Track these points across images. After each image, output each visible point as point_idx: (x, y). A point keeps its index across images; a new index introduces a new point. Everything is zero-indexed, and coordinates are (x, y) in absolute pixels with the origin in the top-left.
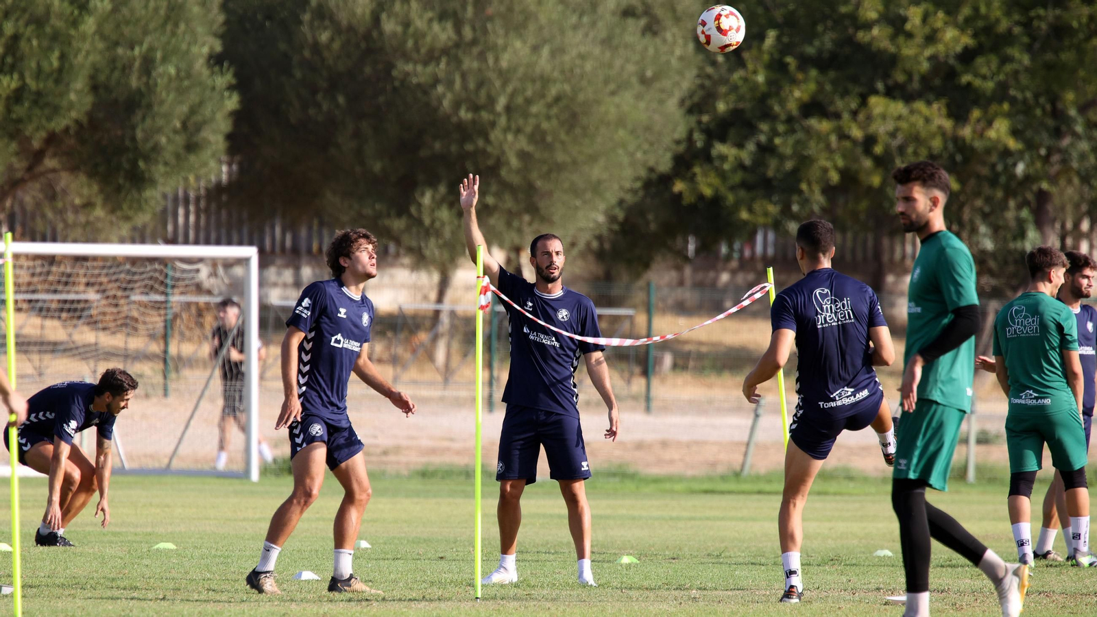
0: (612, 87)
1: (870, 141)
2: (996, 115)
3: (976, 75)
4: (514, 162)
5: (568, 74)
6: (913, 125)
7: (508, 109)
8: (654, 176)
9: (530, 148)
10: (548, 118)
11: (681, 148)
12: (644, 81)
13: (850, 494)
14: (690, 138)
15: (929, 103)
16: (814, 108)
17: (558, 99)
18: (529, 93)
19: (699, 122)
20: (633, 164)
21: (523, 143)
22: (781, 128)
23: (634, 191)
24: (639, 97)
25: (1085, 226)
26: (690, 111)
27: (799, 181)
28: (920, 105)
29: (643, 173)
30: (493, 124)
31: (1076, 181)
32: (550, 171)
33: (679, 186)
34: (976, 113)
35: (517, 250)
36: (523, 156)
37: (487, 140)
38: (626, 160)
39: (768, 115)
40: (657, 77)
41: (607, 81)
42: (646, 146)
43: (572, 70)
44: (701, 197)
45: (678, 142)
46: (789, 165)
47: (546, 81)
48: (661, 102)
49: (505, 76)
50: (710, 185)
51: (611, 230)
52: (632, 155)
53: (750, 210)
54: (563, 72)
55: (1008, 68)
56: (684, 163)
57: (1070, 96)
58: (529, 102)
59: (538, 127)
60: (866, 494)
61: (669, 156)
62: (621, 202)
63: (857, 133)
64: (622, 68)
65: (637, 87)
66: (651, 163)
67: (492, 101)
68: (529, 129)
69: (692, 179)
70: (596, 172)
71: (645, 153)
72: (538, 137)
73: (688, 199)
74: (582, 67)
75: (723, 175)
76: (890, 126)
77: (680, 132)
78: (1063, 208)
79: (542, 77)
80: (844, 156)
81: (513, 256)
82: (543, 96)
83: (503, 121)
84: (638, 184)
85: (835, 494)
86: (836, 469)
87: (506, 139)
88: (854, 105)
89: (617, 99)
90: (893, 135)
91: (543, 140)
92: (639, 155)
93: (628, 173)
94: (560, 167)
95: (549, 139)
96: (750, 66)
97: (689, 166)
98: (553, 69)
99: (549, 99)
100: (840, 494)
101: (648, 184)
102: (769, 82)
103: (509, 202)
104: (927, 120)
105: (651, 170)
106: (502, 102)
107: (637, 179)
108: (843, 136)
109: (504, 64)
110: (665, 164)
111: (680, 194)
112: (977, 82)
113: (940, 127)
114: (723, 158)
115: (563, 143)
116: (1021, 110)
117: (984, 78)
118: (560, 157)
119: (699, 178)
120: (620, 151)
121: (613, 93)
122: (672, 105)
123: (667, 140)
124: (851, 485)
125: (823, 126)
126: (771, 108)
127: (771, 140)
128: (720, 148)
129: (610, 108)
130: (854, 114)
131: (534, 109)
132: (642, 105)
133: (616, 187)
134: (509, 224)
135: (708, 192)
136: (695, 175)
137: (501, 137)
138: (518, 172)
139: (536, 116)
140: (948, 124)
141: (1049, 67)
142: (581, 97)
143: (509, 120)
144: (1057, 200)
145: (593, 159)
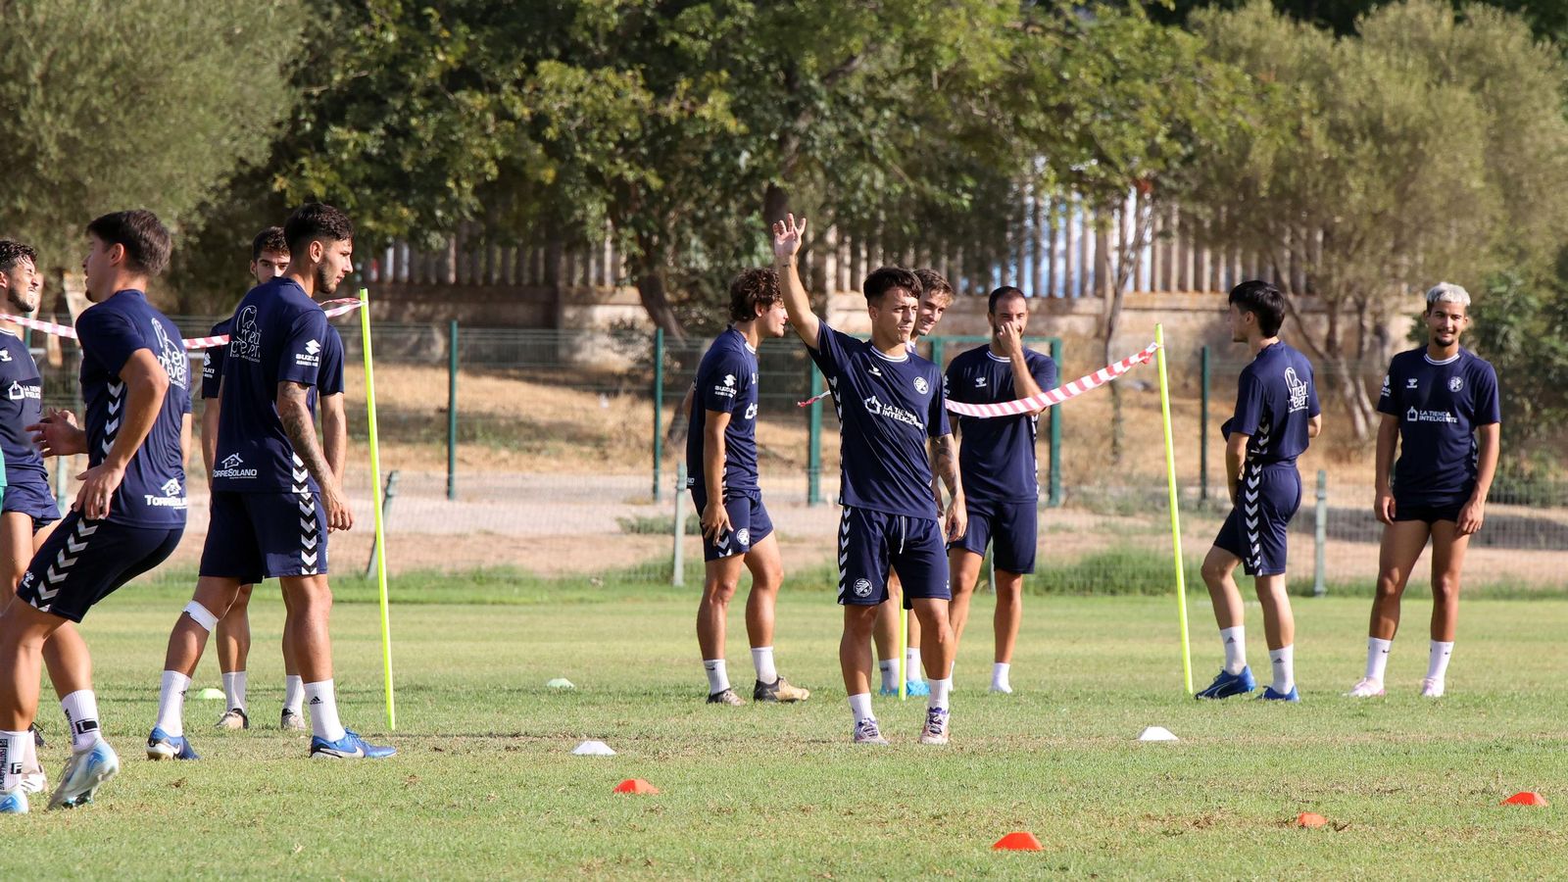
0: (188, 48)
1: (540, 121)
2: (711, 86)
3: (683, 32)
4: (54, 150)
5: (127, 33)
6: (599, 100)
7: (45, 78)
8: (246, 170)
9: (77, 132)
10: (101, 92)
11: (283, 133)
12: (230, 40)
13: (515, 604)
14: (295, 122)
15: (619, 70)
16: (463, 77)
17: (113, 66)
18: (74, 57)
19: (308, 96)
20: (217, 154)
21: (66, 126)
22: (418, 104)
23: (218, 191)
24: (225, 62)
25: (832, 237)
26: (295, 82)
27: (445, 176)
28: (607, 73)
29: (230, 167)
30: (25, 100)
31: (820, 176)
32: (103, 165)
33: (280, 183)
34: (684, 84)
35: (60, 272)
36: (67, 144)
37: (17, 121)
38: (206, 149)
39: (400, 86)
40: (249, 35)
41: (179, 42)
42: (234, 129)
43: (133, 26)
45: (279, 125)
46: (430, 153)
47: (96, 40)
48: (255, 69)
49: (40, 33)
50: (322, 182)
51: (186, 244)
52: (216, 141)
53: (377, 217)
54: (119, 28)
55: (727, 22)
56: (285, 153)
57: (810, 61)
58: (73, 69)
59: (86, 102)
60: (537, 604)
61: (266, 141)
62: (202, 206)
63: (522, 111)
64: (203, 22)
65: (224, 49)
66: (242, 153)
67: (23, 68)
68: (74, 108)
69: (298, 174)
70: (167, 166)
71: (234, 138)
72: (86, 118)
73: (294, 199)
74: (147, 22)
75: (337, 167)
76: (567, 101)
77: (282, 110)
79: (91, 35)
80: (505, 143)
81: (53, 279)
82: (92, 61)
83: (38, 95)
84: (224, 182)
85: (494, 603)
86: (496, 569)
87: (43, 120)
88: (517, 73)
89: (194, 65)
90: (570, 114)
91: (95, 122)
92: (225, 142)
93: (211, 166)
94: (116, 158)
95: (102, 119)
96: (377, 20)
97: (294, 157)
98: (107, 25)
99: (102, 66)
100: (503, 603)
101: (236, 182)
102: (403, 41)
103: (47, 207)
104: (617, 94)
105: (242, 162)
106: (37, 68)
107: (223, 175)
108: (503, 114)
109: (39, 18)
110: (260, 154)
111: (283, 192)
112: (685, 42)
113: (634, 102)
114: (340, 144)
115: (120, 124)
116: (745, 80)
117: (694, 35)
118: (117, 145)
119: (307, 172)
120: (200, 136)
121: (188, 58)
122: (270, 74)
123: (264, 122)
124: (516, 591)
125: (478, 101)
126: (406, 76)
127: (405, 121)
128: (337, 132)
129: (185, 77)
130: (519, 84)
131: (81, 80)
132: (230, 73)
133: (194, 184)
134: (47, 236)
135: (319, 191)
136: (302, 167)
137: (36, 117)
138: (61, 164)
139: (84, 88)
140: (645, 99)
141: (781, 21)
142: (146, 63)
143: (46, 94)
144: (794, 201)
145: (164, 146)
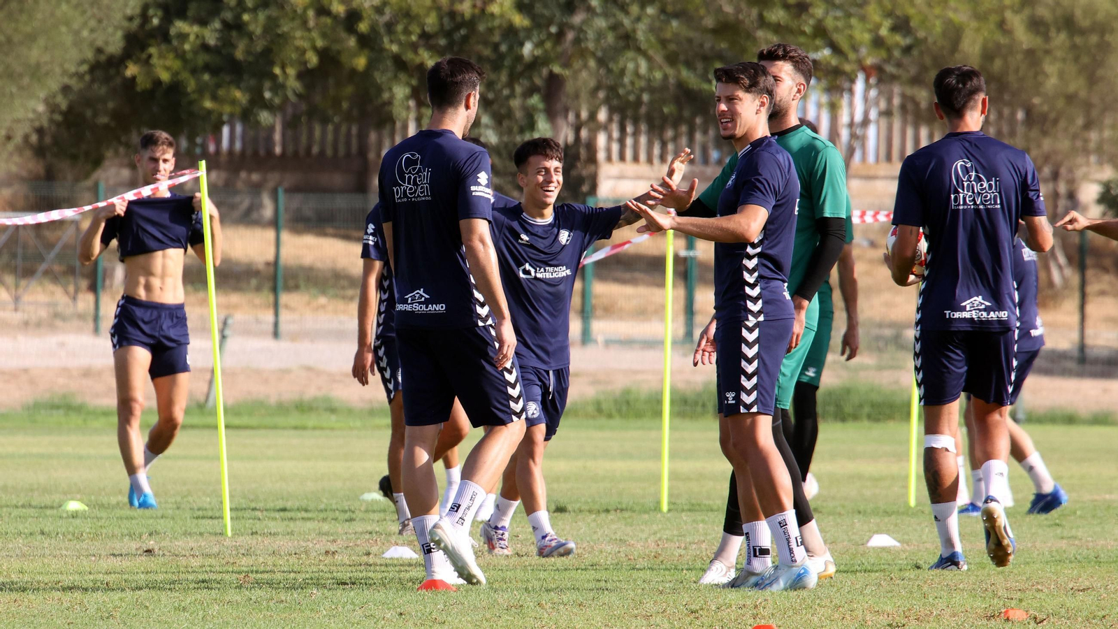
1: (353, 17)
8: (103, 58)
11: (134, 26)
13: (332, 429)
14: (145, 17)
20: (78, 42)
23: (80, 76)
25: (602, 116)
27: (272, 63)
29: (90, 55)
31: (592, 63)
33: (132, 70)
38: (68, 40)
42: (93, 23)
44: (158, 83)
45: (131, 19)
46: (259, 46)
50: (167, 69)
51: (51, 121)
52: (77, 33)
53: (214, 98)
56: (136, 43)
60: (351, 429)
61: (119, 34)
62: (66, 89)
63: (339, 8)
66: (99, 43)
69: (147, 62)
70: (35, 54)
71: (92, 31)
73: (143, 84)
75: (181, 55)
77: (133, 7)
78: (577, 96)
80: (324, 35)
84: (85, 68)
85: (314, 428)
86: (315, 399)
90: (380, 10)
92: (85, 33)
93: (74, 54)
97: (143, 47)
100: (322, 428)
101: (94, 67)
105: (99, 51)
107: (83, 62)
110: (115, 44)
111: (134, 78)
114: (183, 37)
119: (154, 61)
120: (63, 29)
123: (118, 17)
124: (333, 418)
127: (238, 17)
128: (180, 26)
133: (58, 70)
135: (165, 76)
136: (150, 56)
144: (569, 87)
145: (31, 38)
